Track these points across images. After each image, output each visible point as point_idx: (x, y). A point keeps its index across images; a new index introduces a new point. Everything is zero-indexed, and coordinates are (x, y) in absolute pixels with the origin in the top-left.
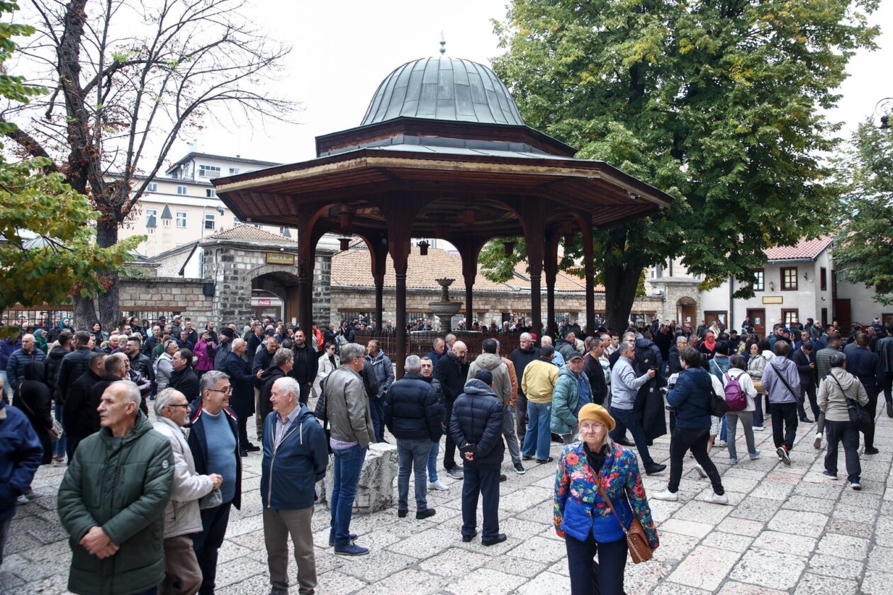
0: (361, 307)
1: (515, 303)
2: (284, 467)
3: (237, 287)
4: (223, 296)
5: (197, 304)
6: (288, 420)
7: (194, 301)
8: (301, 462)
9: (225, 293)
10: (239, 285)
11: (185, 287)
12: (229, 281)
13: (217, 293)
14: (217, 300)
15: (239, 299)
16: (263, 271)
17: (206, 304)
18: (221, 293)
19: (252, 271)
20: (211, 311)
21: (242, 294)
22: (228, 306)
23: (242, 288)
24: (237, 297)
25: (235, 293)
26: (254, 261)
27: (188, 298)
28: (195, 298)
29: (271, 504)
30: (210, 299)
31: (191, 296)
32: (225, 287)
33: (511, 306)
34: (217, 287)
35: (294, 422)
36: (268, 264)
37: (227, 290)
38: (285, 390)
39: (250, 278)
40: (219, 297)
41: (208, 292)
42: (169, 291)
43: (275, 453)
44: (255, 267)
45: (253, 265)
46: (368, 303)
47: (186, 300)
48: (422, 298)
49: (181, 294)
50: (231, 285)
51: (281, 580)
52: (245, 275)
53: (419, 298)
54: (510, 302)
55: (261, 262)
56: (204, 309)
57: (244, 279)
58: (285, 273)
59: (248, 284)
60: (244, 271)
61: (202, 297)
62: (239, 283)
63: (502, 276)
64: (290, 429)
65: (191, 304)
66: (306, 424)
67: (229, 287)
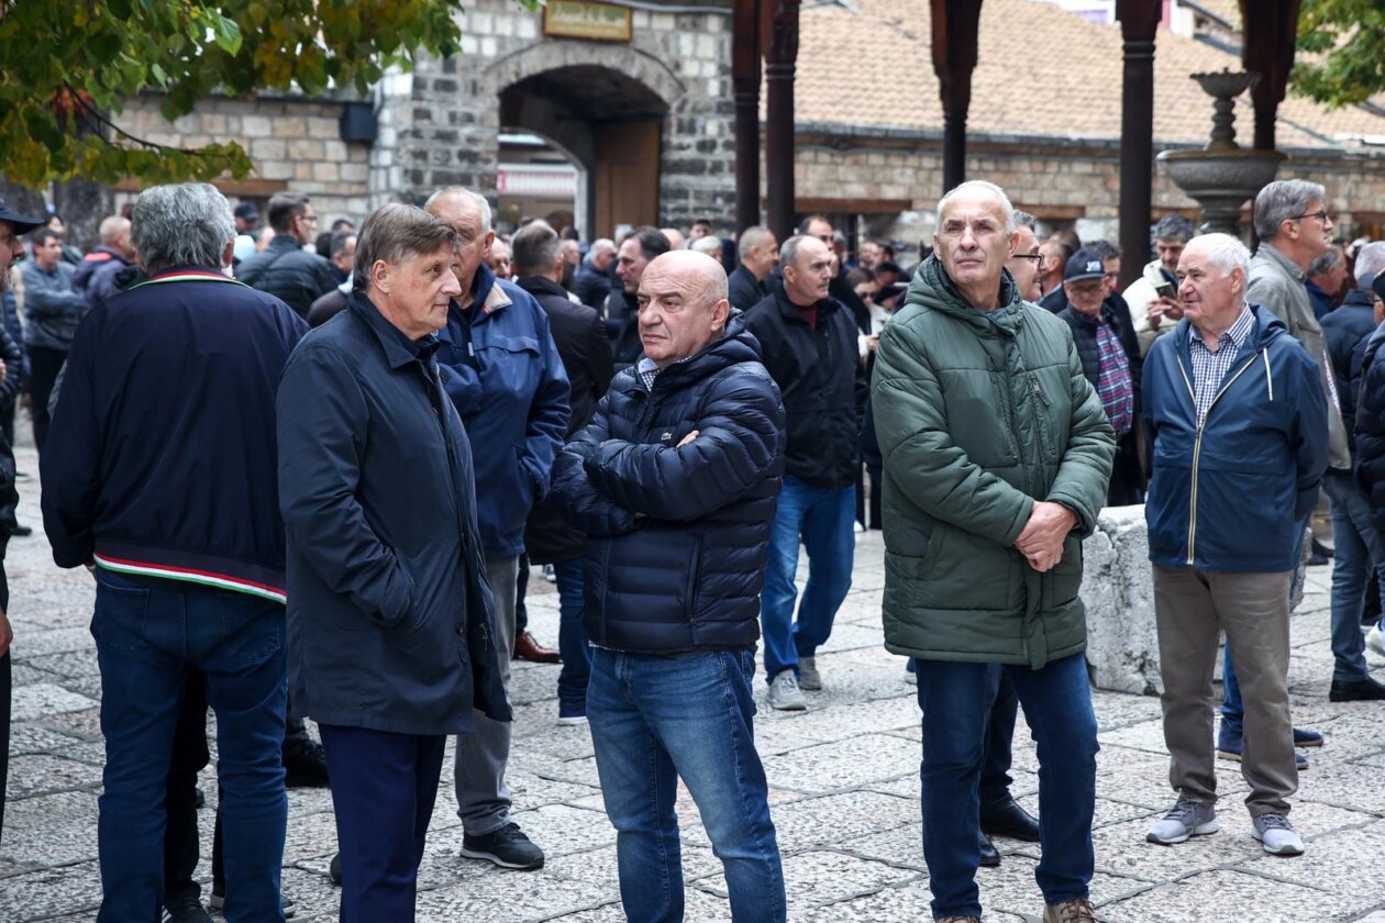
0: (838, 195)
1: (1365, 190)
2: (1230, 458)
3: (453, 117)
4: (411, 144)
5: (320, 170)
6: (1229, 340)
7: (311, 162)
8: (1270, 450)
9: (416, 134)
10: (461, 108)
11: (285, 113)
12: (429, 94)
13: (388, 137)
14: (385, 158)
15: (463, 155)
16: (534, 64)
17: (349, 172)
18: (401, 136)
19: (500, 62)
20: (366, 195)
21: (471, 140)
22: (428, 178)
23: (469, 119)
24: (455, 149)
25: (446, 137)
26: (505, 27)
27: (294, 153)
28: (313, 151)
29: (1197, 555)
30: (360, 155)
31: (303, 144)
32: (421, 114)
33: (1349, 197)
34: (386, 116)
35: (1245, 347)
36: (549, 37)
37: (423, 124)
38: (1223, 264)
39: (493, 85)
40: (396, 150)
41: (356, 133)
42: (234, 125)
43: (1200, 425)
44: (510, 49)
45: (501, 41)
46: (861, 180)
47: (287, 158)
48: (1038, 166)
49: (273, 137)
50: (435, 109)
51: (1202, 771)
52: (477, 76)
53: (1025, 166)
54: (1346, 184)
55: (528, 29)
56: (344, 190)
57: (475, 89)
58: (600, 71)
59: (487, 105)
60: (475, 60)
61: (337, 150)
62: (460, 102)
63: (1346, 85)
64: (1235, 366)
65: (302, 171)
66: (1277, 351)
67: (427, 115)
